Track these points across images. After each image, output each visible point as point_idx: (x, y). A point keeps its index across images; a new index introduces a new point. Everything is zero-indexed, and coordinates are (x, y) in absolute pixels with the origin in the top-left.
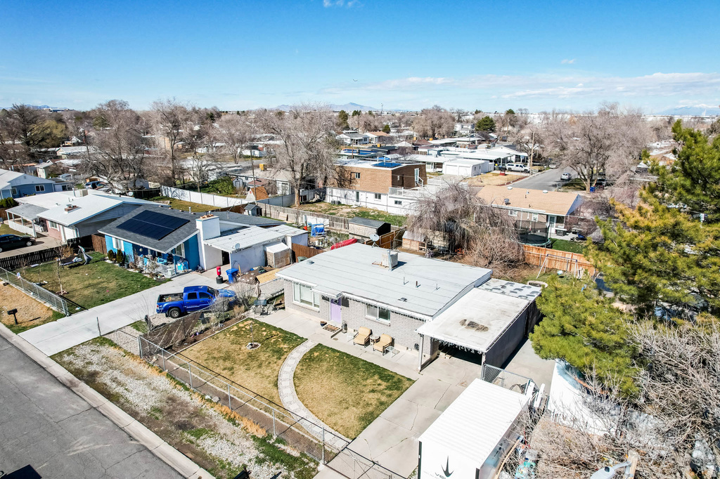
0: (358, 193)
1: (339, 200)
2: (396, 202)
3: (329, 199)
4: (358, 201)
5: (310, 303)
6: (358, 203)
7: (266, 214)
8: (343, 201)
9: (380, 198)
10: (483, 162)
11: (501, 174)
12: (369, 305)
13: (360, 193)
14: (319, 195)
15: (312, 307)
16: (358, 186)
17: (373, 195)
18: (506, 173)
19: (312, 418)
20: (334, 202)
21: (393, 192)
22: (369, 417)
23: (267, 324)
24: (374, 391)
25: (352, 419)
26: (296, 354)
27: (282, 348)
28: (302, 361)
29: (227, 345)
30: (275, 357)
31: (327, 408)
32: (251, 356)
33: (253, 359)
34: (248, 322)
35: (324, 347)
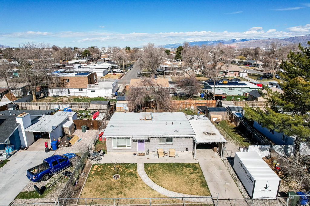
0: (69, 90)
1: (57, 94)
2: (92, 91)
3: (51, 95)
4: (69, 93)
5: (125, 146)
6: (70, 95)
7: (22, 108)
8: (60, 95)
9: (82, 90)
10: (105, 69)
11: (114, 74)
12: (160, 138)
13: (70, 90)
14: (44, 93)
15: (127, 148)
16: (68, 86)
17: (78, 90)
18: (116, 73)
19: (185, 195)
20: (55, 96)
21: (90, 86)
22: (204, 184)
23: (107, 164)
24: (191, 173)
25: (200, 188)
26: (141, 172)
27: (131, 172)
28: (148, 174)
29: (101, 182)
30: (134, 178)
31: (186, 188)
32: (122, 182)
33: (125, 183)
34: (96, 166)
35: (148, 164)
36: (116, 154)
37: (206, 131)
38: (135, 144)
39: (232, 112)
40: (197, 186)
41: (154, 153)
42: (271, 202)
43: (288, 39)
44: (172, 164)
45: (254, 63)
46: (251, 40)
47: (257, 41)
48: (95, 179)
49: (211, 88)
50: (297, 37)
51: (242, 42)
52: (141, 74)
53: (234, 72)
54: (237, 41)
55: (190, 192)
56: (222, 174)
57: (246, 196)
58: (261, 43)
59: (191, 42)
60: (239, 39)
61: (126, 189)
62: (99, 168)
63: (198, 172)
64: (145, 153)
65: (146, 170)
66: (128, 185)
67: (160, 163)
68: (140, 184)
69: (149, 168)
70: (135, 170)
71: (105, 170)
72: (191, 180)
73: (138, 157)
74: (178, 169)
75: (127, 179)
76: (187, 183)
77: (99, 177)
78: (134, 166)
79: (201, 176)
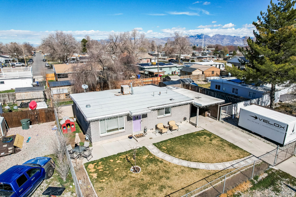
5: (117, 129)
15: (120, 131)
23: (105, 158)
24: (211, 140)
25: (234, 151)
26: (160, 155)
27: (147, 158)
28: (170, 154)
29: (120, 184)
30: (159, 163)
31: (224, 156)
32: (150, 174)
33: (155, 173)
34: (91, 166)
35: (158, 143)
36: (105, 143)
38: (130, 123)
39: (187, 83)
40: (230, 150)
41: (152, 131)
44: (182, 137)
45: (154, 54)
48: (107, 183)
52: (49, 66)
53: (146, 59)
56: (236, 133)
61: (164, 180)
62: (98, 166)
63: (215, 137)
64: (143, 132)
65: (163, 151)
66: (161, 173)
67: (170, 139)
68: (175, 168)
69: (164, 147)
70: (151, 154)
71: (109, 166)
72: (217, 146)
73: (138, 139)
74: (193, 140)
75: (152, 167)
76: (218, 150)
77: (111, 179)
78: (143, 150)
79: (222, 140)
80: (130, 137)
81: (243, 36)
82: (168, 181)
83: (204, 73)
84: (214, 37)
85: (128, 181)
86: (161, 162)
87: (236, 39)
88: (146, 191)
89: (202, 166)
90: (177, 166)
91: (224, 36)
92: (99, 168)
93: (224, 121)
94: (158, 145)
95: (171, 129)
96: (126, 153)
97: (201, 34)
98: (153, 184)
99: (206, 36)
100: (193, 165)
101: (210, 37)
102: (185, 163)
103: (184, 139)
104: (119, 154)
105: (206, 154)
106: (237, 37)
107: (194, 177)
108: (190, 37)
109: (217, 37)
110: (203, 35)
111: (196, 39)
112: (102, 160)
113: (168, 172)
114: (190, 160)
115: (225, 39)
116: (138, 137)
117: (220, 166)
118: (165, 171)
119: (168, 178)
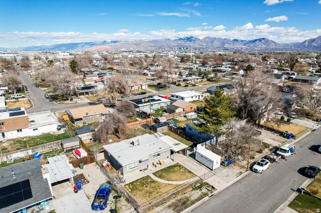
0: (3, 133)
2: (34, 130)
5: (134, 167)
6: (6, 138)
9: (21, 131)
11: (17, 101)
13: (5, 133)
17: (16, 131)
21: (31, 125)
22: (190, 172)
23: (132, 182)
24: (180, 169)
25: (190, 174)
26: (156, 179)
27: (150, 181)
28: (160, 178)
29: (141, 192)
30: (156, 183)
31: (184, 177)
32: (152, 188)
33: (154, 187)
34: (127, 186)
35: (154, 173)
36: (129, 174)
37: (174, 144)
38: (141, 164)
39: (170, 125)
40: (187, 174)
41: (151, 166)
42: (219, 168)
43: (152, 41)
44: (166, 168)
45: (143, 72)
46: (121, 41)
47: (127, 42)
48: (136, 193)
49: (139, 107)
50: (157, 40)
51: (113, 44)
53: (137, 85)
54: (108, 43)
55: (187, 178)
56: (193, 164)
57: (210, 170)
58: (131, 44)
59: (60, 43)
60: (110, 40)
61: (158, 190)
63: (182, 167)
64: (147, 167)
65: (157, 176)
66: (157, 187)
67: (160, 170)
68: (163, 185)
69: (157, 175)
70: (152, 179)
71: (135, 186)
72: (183, 172)
73: (144, 171)
74: (171, 170)
75: (153, 185)
76: (182, 174)
77: (137, 191)
78: (148, 177)
79: (185, 169)
80: (141, 171)
81: (234, 39)
82: (160, 190)
83: (185, 110)
84: (204, 40)
85: (144, 191)
86: (157, 182)
87: (227, 42)
88: (152, 194)
89: (174, 183)
90: (163, 184)
91: (215, 38)
92: (131, 187)
93: (189, 157)
94: (155, 174)
95: (160, 164)
96: (140, 179)
97: (190, 36)
98: (154, 191)
99: (196, 38)
100: (170, 182)
101: (200, 39)
102: (167, 182)
103: (167, 169)
104: (138, 180)
105: (177, 177)
106: (228, 40)
107: (170, 188)
108: (179, 39)
109: (207, 40)
110: (193, 37)
111: (185, 42)
112: (130, 183)
113: (160, 186)
114: (169, 180)
115: (215, 42)
116: (145, 170)
117: (182, 182)
118: (159, 186)
119: (160, 189)
